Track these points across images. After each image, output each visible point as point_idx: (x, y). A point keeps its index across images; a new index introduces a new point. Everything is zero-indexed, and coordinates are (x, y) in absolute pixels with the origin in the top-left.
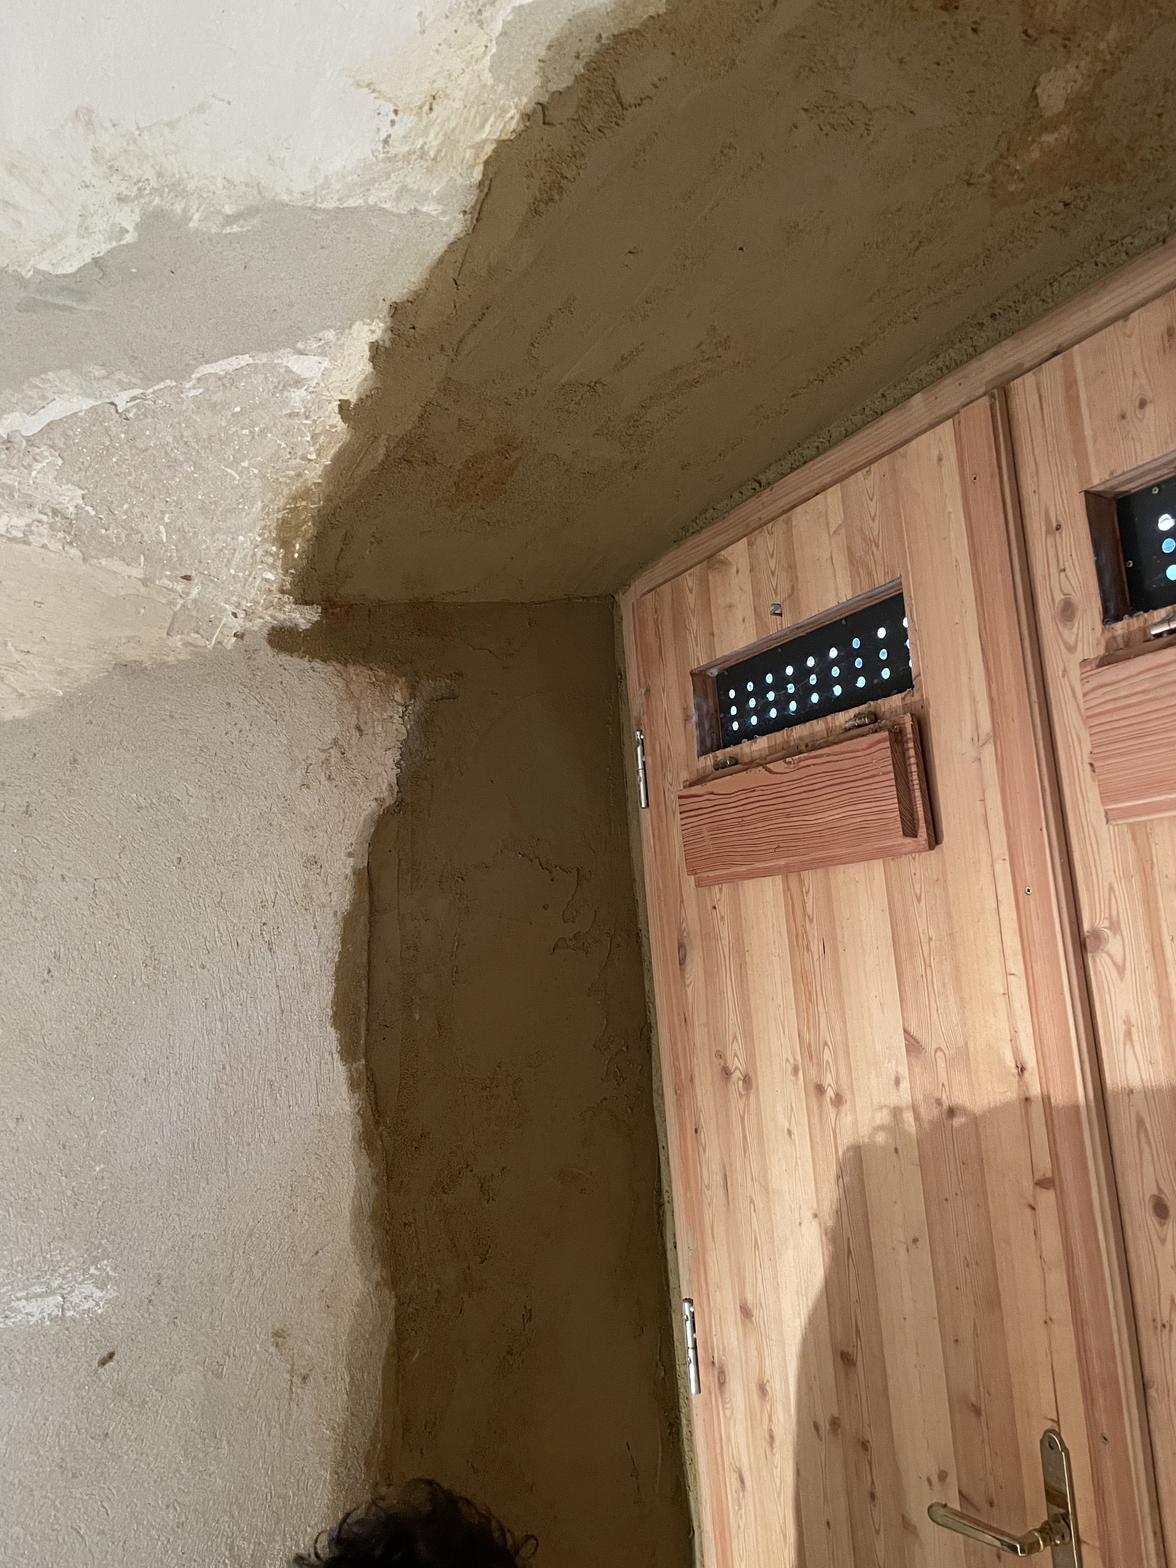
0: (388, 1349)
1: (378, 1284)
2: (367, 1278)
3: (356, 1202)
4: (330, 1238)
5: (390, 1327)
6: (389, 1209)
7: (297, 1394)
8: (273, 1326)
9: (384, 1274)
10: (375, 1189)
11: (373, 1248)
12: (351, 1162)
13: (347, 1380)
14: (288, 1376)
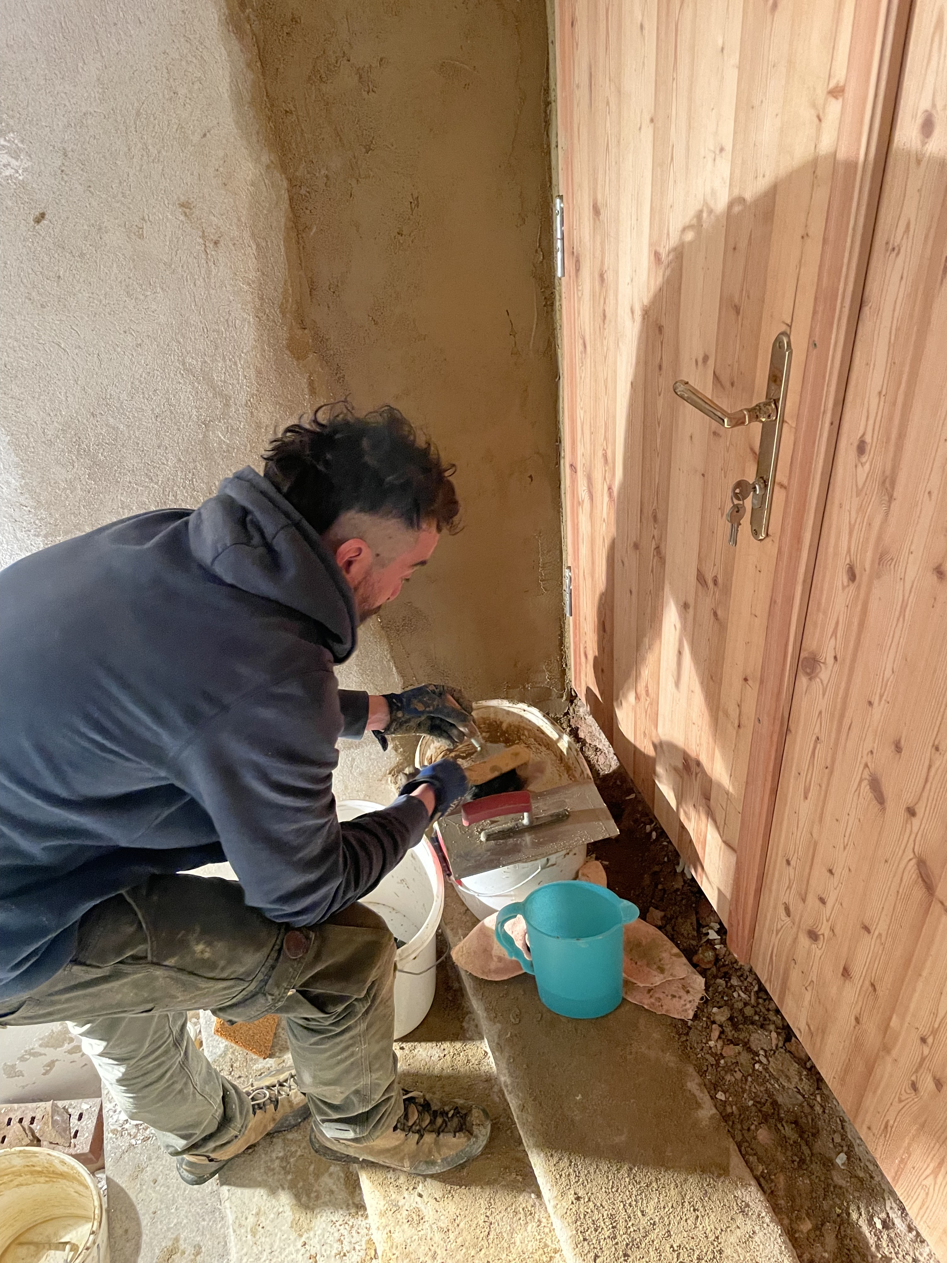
0: (286, 224)
1: (268, 167)
2: (257, 160)
3: (234, 88)
4: (215, 122)
5: (285, 205)
6: (267, 96)
7: (212, 255)
8: (178, 198)
9: (272, 158)
10: (250, 76)
11: (258, 133)
12: (221, 46)
13: (254, 247)
14: (201, 241)
